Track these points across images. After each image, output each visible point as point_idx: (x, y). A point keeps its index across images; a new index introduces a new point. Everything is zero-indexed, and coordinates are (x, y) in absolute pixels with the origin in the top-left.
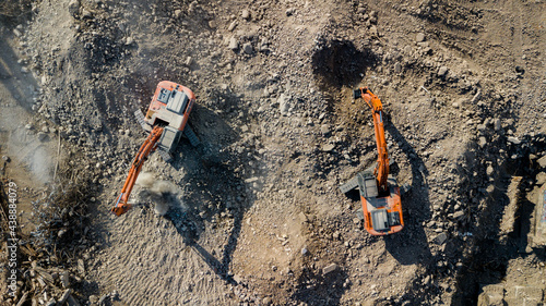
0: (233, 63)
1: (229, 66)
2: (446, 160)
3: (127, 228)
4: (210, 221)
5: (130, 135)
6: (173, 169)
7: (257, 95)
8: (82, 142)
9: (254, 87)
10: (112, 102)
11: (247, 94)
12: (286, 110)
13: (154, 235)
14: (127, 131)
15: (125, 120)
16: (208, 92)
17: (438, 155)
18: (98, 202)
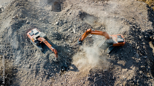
0: (58, 28)
1: (57, 29)
2: (126, 32)
3: (27, 82)
4: (58, 73)
5: (28, 48)
6: (43, 54)
7: (66, 32)
8: (11, 58)
9: (65, 30)
10: (23, 38)
11: (63, 33)
12: (76, 32)
13: (38, 83)
14: (27, 47)
15: (26, 43)
16: (52, 33)
17: (123, 31)
18: (16, 76)
